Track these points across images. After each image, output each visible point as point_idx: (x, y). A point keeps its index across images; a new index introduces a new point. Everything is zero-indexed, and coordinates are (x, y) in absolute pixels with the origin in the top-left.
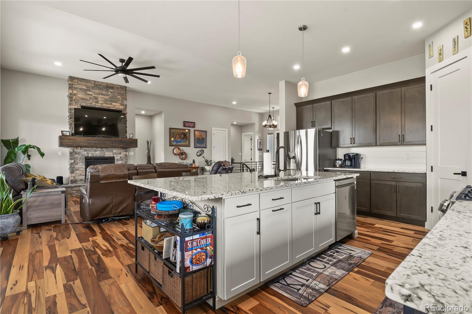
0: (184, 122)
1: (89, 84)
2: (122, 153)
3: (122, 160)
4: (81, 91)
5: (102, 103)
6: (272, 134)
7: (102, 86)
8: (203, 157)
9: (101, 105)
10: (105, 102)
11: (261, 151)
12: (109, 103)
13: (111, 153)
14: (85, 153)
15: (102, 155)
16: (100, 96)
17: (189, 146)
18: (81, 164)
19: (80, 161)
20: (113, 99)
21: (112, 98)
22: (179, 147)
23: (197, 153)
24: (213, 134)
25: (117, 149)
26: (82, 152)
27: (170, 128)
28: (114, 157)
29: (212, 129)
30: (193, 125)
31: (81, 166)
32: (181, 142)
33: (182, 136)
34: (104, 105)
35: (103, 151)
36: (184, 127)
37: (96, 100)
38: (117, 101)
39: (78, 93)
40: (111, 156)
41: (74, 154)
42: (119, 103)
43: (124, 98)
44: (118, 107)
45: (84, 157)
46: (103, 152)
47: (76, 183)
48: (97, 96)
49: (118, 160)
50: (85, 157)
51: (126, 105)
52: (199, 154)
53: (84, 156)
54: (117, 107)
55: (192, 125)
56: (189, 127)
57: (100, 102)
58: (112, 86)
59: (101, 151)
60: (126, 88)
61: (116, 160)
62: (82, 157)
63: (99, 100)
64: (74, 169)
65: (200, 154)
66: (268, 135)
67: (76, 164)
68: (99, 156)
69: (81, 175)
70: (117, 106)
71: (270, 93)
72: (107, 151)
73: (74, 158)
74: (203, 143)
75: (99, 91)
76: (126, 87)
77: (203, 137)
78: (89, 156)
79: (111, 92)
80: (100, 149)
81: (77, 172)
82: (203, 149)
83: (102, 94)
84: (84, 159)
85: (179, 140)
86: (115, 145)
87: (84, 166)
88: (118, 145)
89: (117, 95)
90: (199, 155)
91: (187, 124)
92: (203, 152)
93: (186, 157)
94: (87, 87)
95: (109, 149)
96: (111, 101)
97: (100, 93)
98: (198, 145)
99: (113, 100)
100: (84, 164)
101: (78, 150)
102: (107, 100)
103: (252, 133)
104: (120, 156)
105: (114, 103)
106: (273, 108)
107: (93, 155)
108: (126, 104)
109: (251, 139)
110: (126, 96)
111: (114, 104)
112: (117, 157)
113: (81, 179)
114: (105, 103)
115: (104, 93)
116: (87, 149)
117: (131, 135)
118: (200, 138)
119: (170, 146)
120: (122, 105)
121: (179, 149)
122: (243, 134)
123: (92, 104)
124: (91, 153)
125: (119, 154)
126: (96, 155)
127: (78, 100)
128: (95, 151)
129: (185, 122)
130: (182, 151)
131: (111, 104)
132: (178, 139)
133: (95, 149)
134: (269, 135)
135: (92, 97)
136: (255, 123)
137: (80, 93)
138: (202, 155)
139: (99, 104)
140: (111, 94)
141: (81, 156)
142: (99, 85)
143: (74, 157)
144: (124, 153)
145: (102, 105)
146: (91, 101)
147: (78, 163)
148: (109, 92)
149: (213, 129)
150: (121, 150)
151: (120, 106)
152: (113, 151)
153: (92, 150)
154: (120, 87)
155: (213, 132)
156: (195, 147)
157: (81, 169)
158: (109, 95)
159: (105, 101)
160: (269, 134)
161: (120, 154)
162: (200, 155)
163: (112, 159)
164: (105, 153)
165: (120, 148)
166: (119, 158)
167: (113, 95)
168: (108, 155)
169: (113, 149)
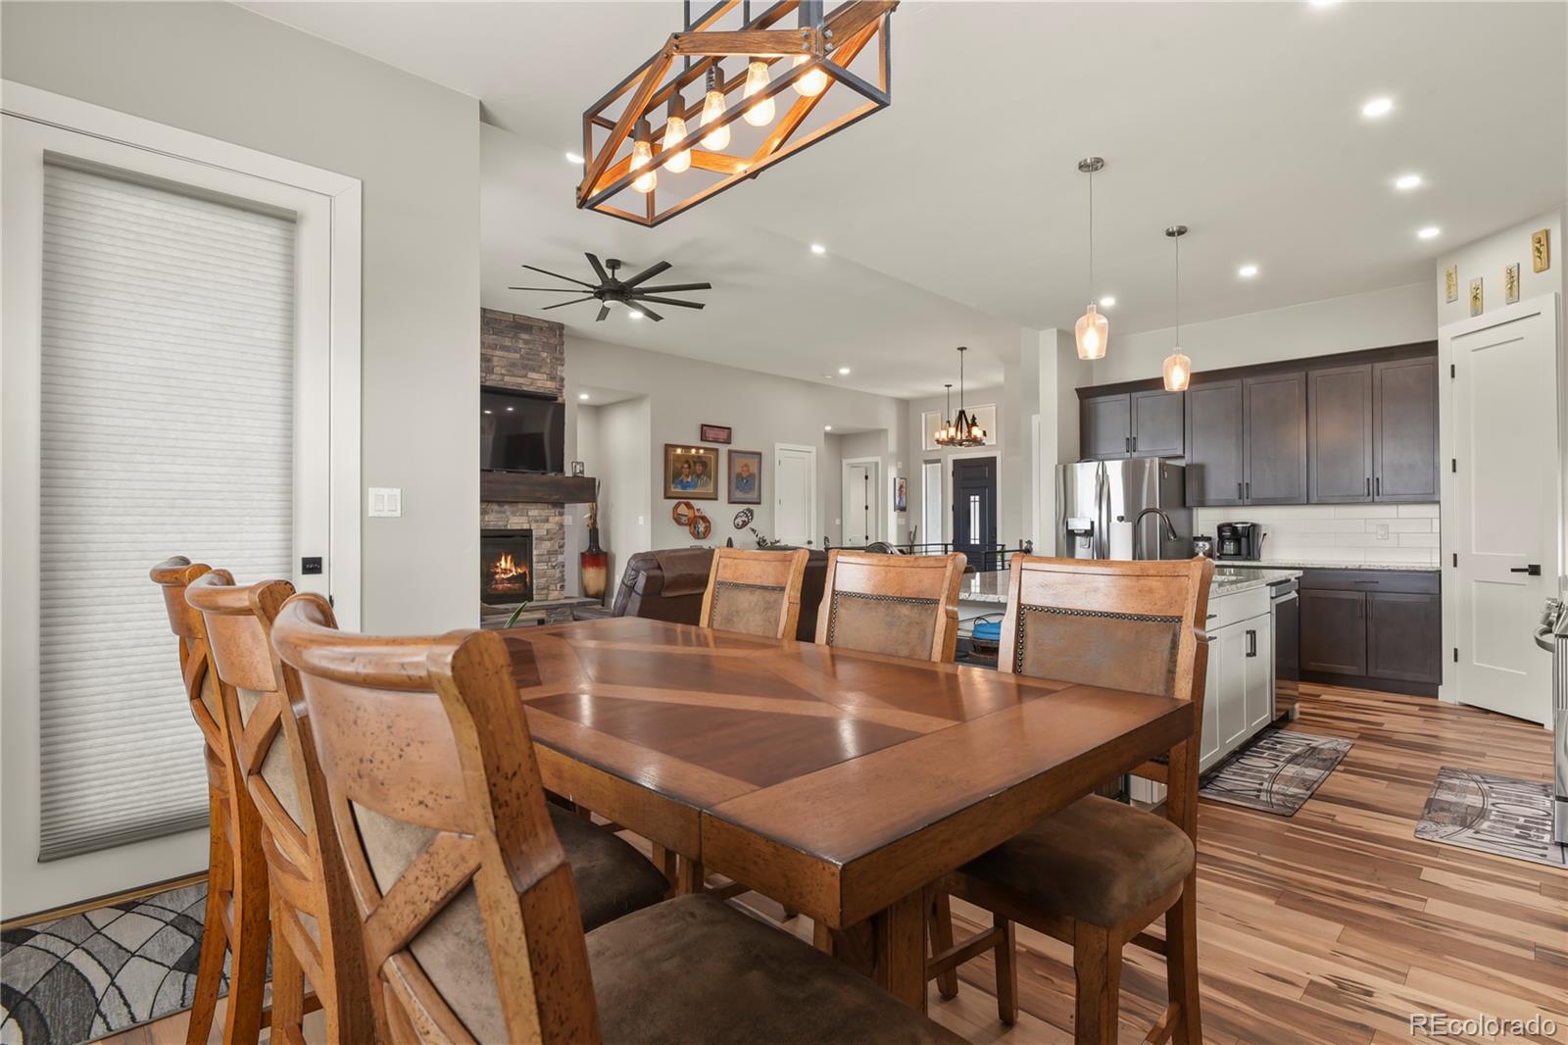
0: (703, 426)
2: (551, 518)
3: (551, 539)
6: (938, 461)
7: (504, 324)
8: (753, 530)
9: (498, 378)
10: (509, 371)
11: (902, 513)
12: (520, 373)
13: (524, 519)
15: (500, 523)
16: (498, 353)
17: (716, 499)
20: (530, 362)
21: (529, 360)
22: (692, 502)
23: (736, 518)
24: (777, 463)
25: (540, 506)
27: (666, 445)
28: (530, 530)
29: (774, 445)
30: (726, 434)
32: (695, 486)
33: (699, 468)
34: (507, 378)
35: (504, 512)
36: (702, 440)
38: (540, 367)
40: (524, 528)
42: (544, 373)
43: (557, 359)
44: (543, 383)
46: (503, 515)
49: (541, 539)
51: (562, 380)
52: (739, 521)
54: (539, 384)
55: (723, 435)
56: (716, 441)
57: (497, 370)
58: (527, 322)
59: (500, 512)
60: (563, 328)
61: (536, 539)
63: (495, 364)
65: (744, 521)
66: (924, 466)
68: (494, 525)
70: (537, 382)
71: (962, 349)
72: (514, 514)
74: (751, 489)
75: (495, 339)
76: (562, 325)
77: (751, 471)
79: (526, 342)
80: (496, 508)
82: (751, 507)
83: (504, 348)
85: (689, 480)
86: (539, 494)
88: (546, 497)
89: (540, 349)
90: (740, 523)
91: (711, 434)
92: (752, 515)
93: (708, 530)
95: (520, 506)
96: (525, 367)
97: (496, 345)
98: (738, 495)
99: (529, 365)
102: (513, 365)
103: (878, 459)
104: (547, 526)
105: (532, 372)
106: (948, 386)
108: (563, 375)
109: (867, 477)
110: (562, 353)
111: (531, 375)
112: (538, 531)
115: (507, 342)
117: (578, 467)
118: (745, 475)
119: (667, 497)
120: (553, 378)
121: (689, 506)
122: (844, 461)
125: (542, 521)
126: (487, 526)
128: (485, 513)
129: (705, 428)
130: (697, 514)
131: (526, 376)
132: (687, 477)
134: (928, 466)
136: (886, 430)
138: (749, 525)
139: (493, 377)
140: (525, 346)
142: (496, 320)
144: (557, 518)
145: (502, 380)
148: (521, 341)
149: (778, 446)
150: (548, 508)
151: (549, 383)
152: (530, 513)
154: (547, 325)
155: (778, 455)
156: (730, 502)
158: (521, 348)
159: (511, 366)
160: (927, 462)
161: (547, 521)
162: (745, 524)
163: (527, 534)
164: (508, 520)
165: (547, 505)
166: (544, 534)
167: (531, 349)
168: (517, 523)
169: (528, 507)
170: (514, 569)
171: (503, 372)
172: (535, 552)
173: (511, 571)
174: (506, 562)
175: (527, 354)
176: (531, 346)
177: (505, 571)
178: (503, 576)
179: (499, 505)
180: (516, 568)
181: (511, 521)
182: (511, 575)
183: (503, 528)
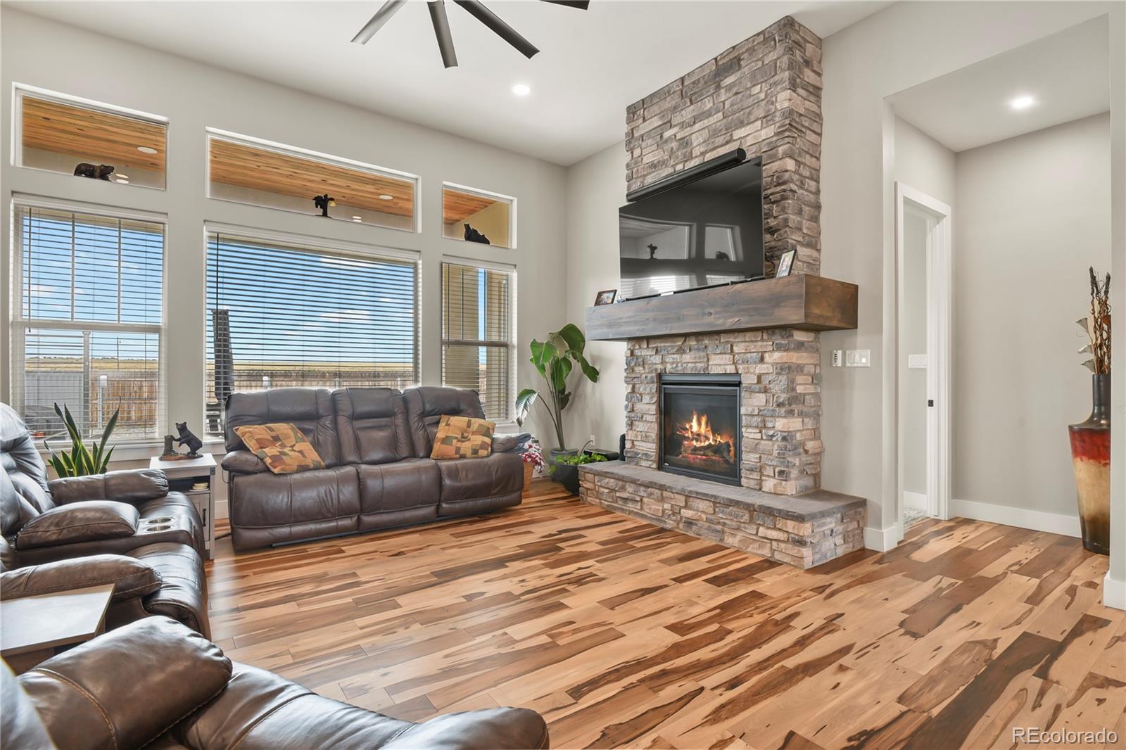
1: (668, 103)
2: (766, 355)
4: (650, 141)
5: (701, 153)
7: (702, 82)
9: (698, 161)
12: (721, 139)
13: (728, 358)
14: (657, 359)
15: (699, 365)
16: (697, 127)
18: (648, 399)
19: (646, 388)
20: (737, 115)
21: (734, 112)
25: (749, 336)
26: (651, 356)
28: (738, 376)
31: (648, 407)
35: (704, 350)
37: (684, 150)
38: (750, 113)
39: (644, 152)
40: (729, 372)
41: (633, 364)
42: (756, 121)
44: (755, 137)
45: (654, 375)
46: (703, 354)
47: (638, 464)
48: (687, 131)
50: (660, 376)
53: (656, 369)
54: (749, 141)
57: (696, 152)
58: (732, 57)
59: (698, 349)
60: (789, 24)
61: (745, 390)
62: (649, 376)
63: (694, 144)
64: (633, 415)
67: (638, 399)
68: (693, 369)
69: (646, 436)
72: (715, 351)
73: (634, 378)
75: (693, 111)
78: (667, 371)
79: (730, 88)
80: (693, 343)
81: (641, 426)
83: (703, 116)
84: (653, 383)
87: (654, 407)
89: (750, 85)
94: (663, 114)
95: (723, 338)
96: (729, 128)
97: (695, 117)
100: (655, 400)
101: (643, 351)
102: (715, 133)
104: (760, 369)
105: (741, 127)
107: (677, 366)
108: (791, 103)
111: (738, 134)
112: (749, 377)
113: (647, 451)
114: (711, 146)
115: (708, 104)
116: (662, 345)
120: (768, 120)
123: (675, 171)
124: (669, 359)
125: (754, 361)
126: (684, 369)
128: (681, 351)
133: (680, 343)
135: (675, 145)
137: (648, 150)
139: (693, 163)
140: (729, 95)
141: (649, 373)
143: (634, 375)
144: (777, 355)
146: (672, 163)
147: (641, 395)
148: (724, 91)
150: (762, 340)
151: (763, 132)
152: (736, 349)
153: (675, 348)
157: (649, 418)
158: (723, 102)
161: (762, 360)
163: (733, 383)
164: (708, 360)
165: (760, 333)
166: (755, 382)
167: (736, 93)
168: (720, 365)
169: (732, 340)
170: (711, 437)
171: (702, 150)
172: (743, 411)
173: (707, 438)
174: (699, 424)
175: (732, 105)
176: (735, 90)
177: (698, 436)
178: (694, 443)
179: (698, 341)
180: (714, 435)
181: (710, 363)
182: (707, 443)
183: (702, 372)
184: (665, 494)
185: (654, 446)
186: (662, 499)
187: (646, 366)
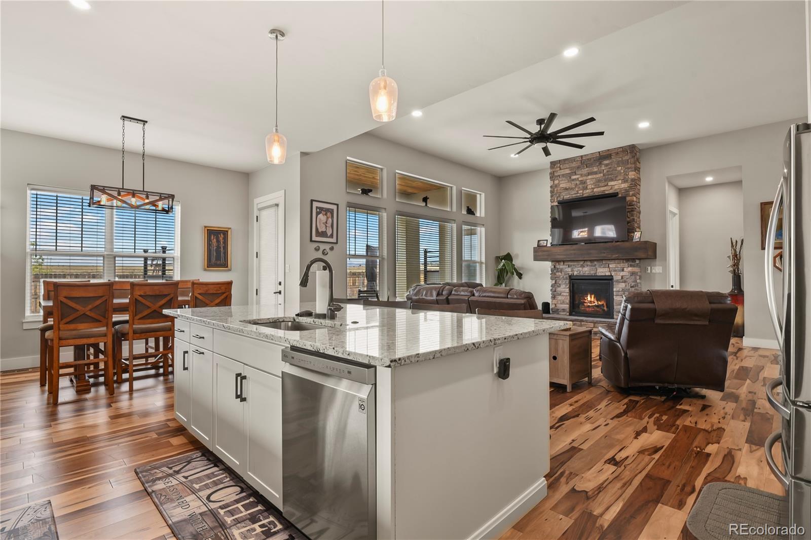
1: (574, 165)
2: (625, 269)
3: (625, 282)
4: (564, 179)
5: (592, 188)
7: (592, 160)
9: (590, 191)
12: (603, 184)
13: (607, 269)
14: (569, 269)
15: (592, 272)
16: (590, 177)
18: (564, 286)
19: (562, 282)
20: (610, 176)
21: (609, 175)
25: (616, 261)
26: (565, 268)
28: (612, 276)
31: (564, 289)
34: (595, 190)
35: (594, 266)
37: (583, 185)
38: (616, 177)
39: (561, 182)
40: (607, 275)
41: (555, 271)
42: (619, 180)
44: (619, 186)
45: (567, 276)
46: (594, 268)
47: (558, 314)
48: (585, 178)
49: (618, 281)
50: (570, 276)
53: (568, 274)
54: (616, 187)
57: (589, 187)
58: (607, 153)
59: (592, 266)
60: (633, 147)
61: (616, 281)
63: (588, 184)
64: (555, 293)
67: (558, 286)
68: (589, 273)
69: (563, 302)
70: (617, 185)
72: (600, 267)
75: (588, 170)
76: (633, 145)
78: (575, 274)
79: (607, 165)
80: (589, 263)
81: (560, 298)
83: (592, 173)
84: (567, 279)
86: (604, 255)
87: (568, 289)
88: (610, 255)
89: (616, 166)
94: (571, 168)
95: (604, 262)
96: (605, 180)
97: (589, 173)
100: (568, 286)
101: (561, 266)
102: (599, 181)
104: (622, 274)
105: (612, 181)
107: (580, 272)
110: (633, 163)
111: (611, 183)
112: (617, 277)
113: (563, 308)
114: (597, 186)
115: (595, 169)
116: (572, 264)
117: (637, 235)
119: (763, 248)
120: (627, 181)
123: (578, 193)
124: (576, 269)
125: (619, 271)
126: (584, 273)
127: (561, 193)
128: (583, 266)
131: (607, 185)
133: (582, 263)
135: (578, 182)
137: (563, 182)
139: (587, 191)
140: (606, 168)
141: (564, 275)
143: (555, 276)
144: (630, 269)
145: (593, 191)
146: (577, 189)
147: (560, 284)
148: (603, 166)
150: (623, 263)
151: (622, 185)
152: (610, 266)
153: (578, 265)
154: (621, 149)
157: (565, 294)
158: (603, 170)
159: (597, 182)
161: (623, 270)
163: (609, 280)
164: (596, 270)
165: (622, 260)
166: (620, 278)
167: (610, 168)
168: (602, 272)
169: (609, 262)
171: (593, 187)
172: (615, 290)
173: (594, 302)
174: (591, 297)
175: (607, 172)
176: (609, 167)
177: (590, 302)
178: (588, 304)
179: (591, 262)
180: (597, 301)
181: (598, 271)
182: (594, 304)
183: (593, 275)
184: (583, 323)
185: (568, 306)
186: (581, 326)
187: (563, 273)
